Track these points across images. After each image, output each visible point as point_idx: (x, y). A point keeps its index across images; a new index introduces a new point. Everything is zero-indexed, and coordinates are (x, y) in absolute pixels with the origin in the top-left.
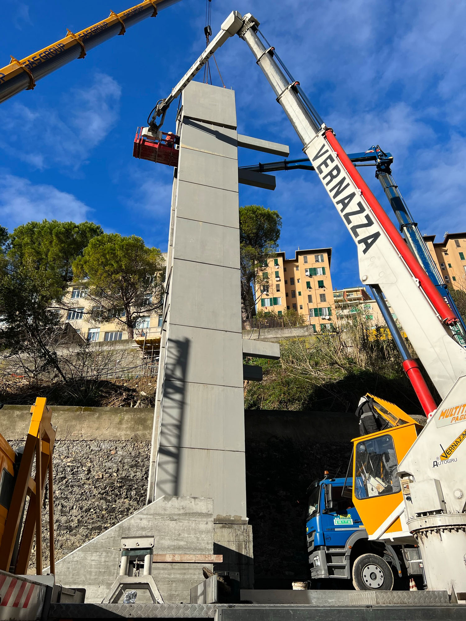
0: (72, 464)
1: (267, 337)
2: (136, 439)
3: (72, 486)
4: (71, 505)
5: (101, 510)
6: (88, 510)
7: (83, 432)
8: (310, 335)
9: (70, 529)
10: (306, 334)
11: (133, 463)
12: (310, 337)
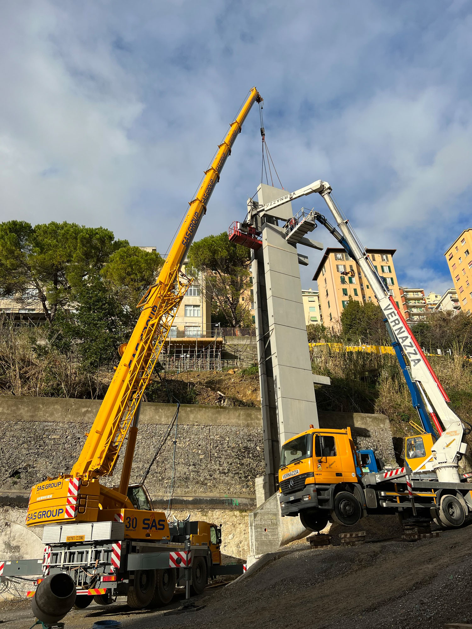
2: (248, 426)
3: (222, 451)
4: (223, 461)
5: (237, 464)
6: (231, 464)
7: (222, 421)
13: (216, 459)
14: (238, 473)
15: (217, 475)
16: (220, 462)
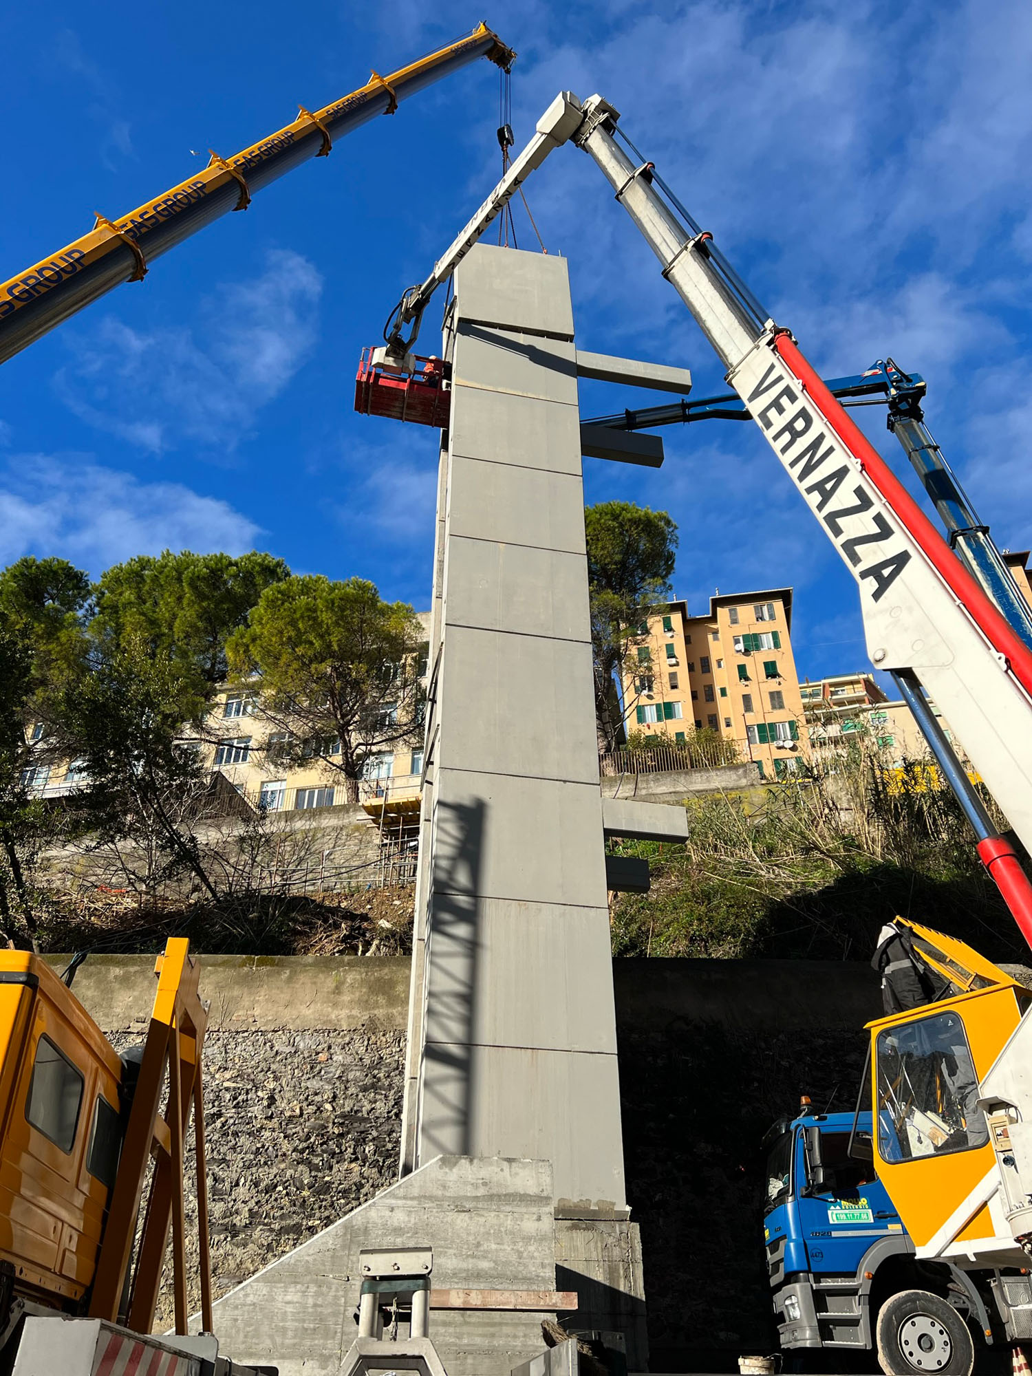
0: (234, 1085)
1: (655, 792)
2: (371, 1027)
3: (236, 1134)
4: (235, 1176)
5: (300, 1188)
6: (271, 1189)
7: (257, 1012)
8: (752, 785)
9: (233, 1231)
10: (744, 782)
11: (368, 1081)
12: (752, 789)
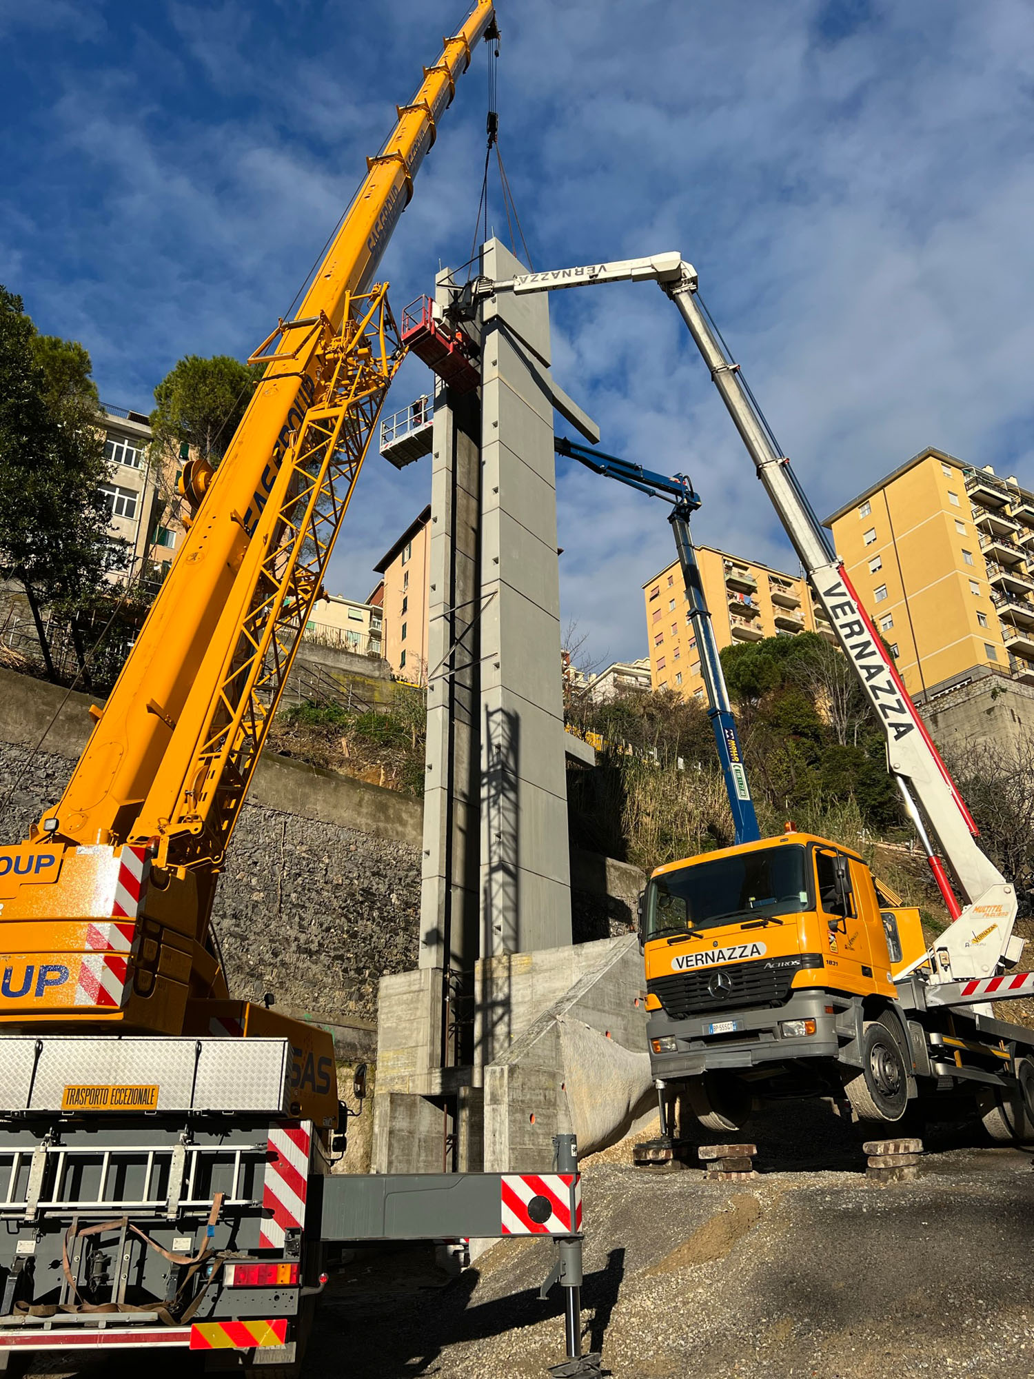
0: (307, 856)
3: (309, 890)
4: (310, 918)
5: (343, 932)
6: (328, 930)
7: (318, 807)
8: (384, 678)
10: (377, 674)
11: (375, 869)
12: (383, 682)
13: (294, 911)
14: (340, 957)
15: (290, 956)
16: (301, 919)
